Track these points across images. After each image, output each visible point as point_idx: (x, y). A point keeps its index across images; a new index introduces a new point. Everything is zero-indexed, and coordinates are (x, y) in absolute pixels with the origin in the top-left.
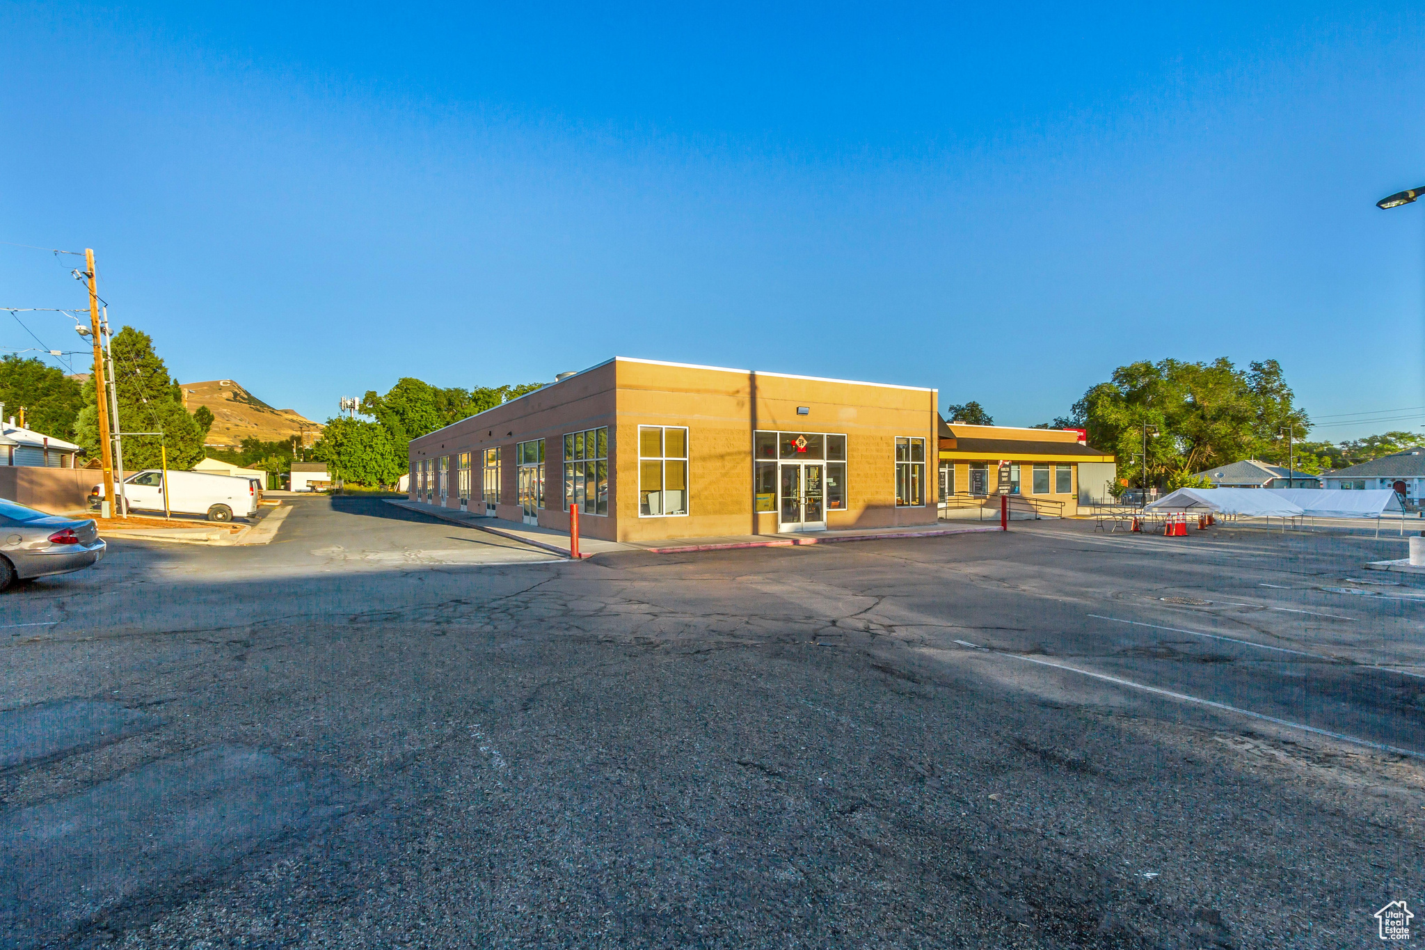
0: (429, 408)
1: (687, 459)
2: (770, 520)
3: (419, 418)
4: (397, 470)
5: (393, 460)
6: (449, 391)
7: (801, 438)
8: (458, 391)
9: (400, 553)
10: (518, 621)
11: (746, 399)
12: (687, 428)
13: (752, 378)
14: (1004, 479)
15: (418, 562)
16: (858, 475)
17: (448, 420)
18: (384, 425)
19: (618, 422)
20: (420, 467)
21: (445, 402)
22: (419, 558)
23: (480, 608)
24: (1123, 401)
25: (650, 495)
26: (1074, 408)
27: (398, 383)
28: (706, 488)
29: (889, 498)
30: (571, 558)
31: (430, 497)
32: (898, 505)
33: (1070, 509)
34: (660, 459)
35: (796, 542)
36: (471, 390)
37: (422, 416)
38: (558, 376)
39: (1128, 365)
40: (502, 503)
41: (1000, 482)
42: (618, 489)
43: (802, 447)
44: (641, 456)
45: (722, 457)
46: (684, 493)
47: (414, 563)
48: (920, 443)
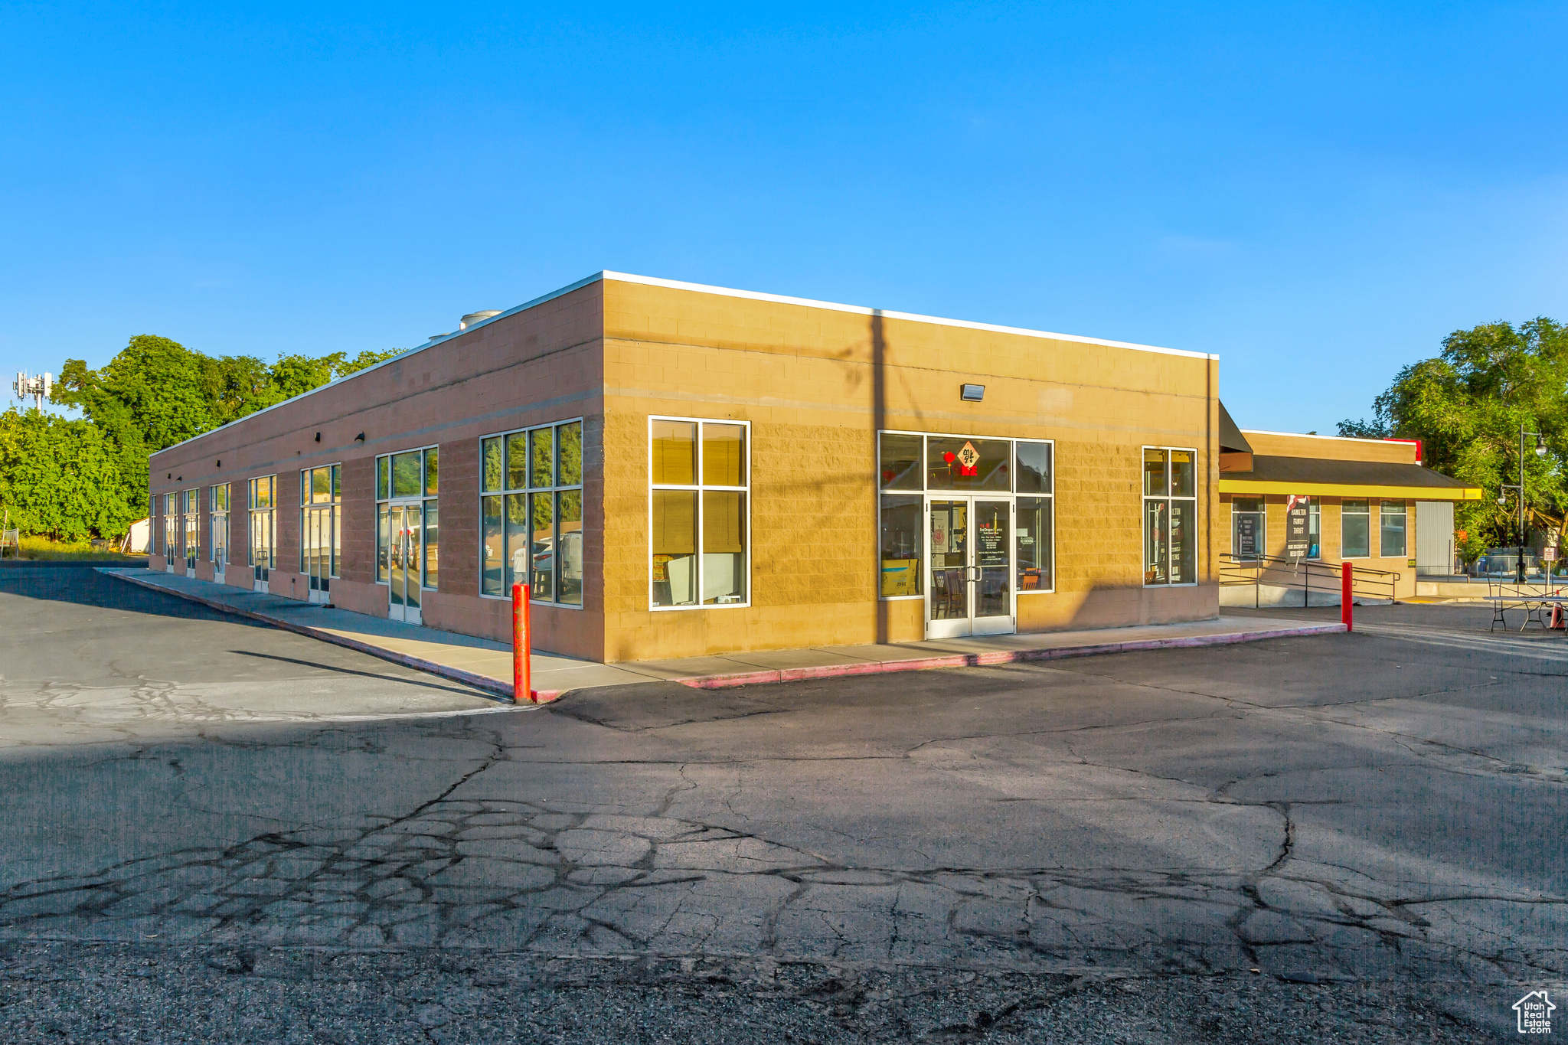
0: (191, 394)
1: (747, 489)
2: (911, 613)
3: (170, 412)
4: (126, 510)
5: (117, 493)
6: (229, 361)
7: (968, 447)
8: (246, 363)
9: (128, 691)
10: (445, 909)
11: (864, 366)
12: (748, 424)
13: (877, 324)
14: (1298, 531)
15: (170, 716)
16: (1076, 522)
17: (226, 416)
18: (100, 425)
19: (606, 410)
20: (172, 505)
21: (222, 383)
22: (170, 704)
23: (333, 860)
24: (1463, 392)
25: (673, 564)
26: (1379, 402)
27: (128, 345)
28: (785, 550)
29: (1132, 568)
30: (514, 703)
31: (191, 563)
32: (1147, 583)
33: (1407, 589)
34: (694, 487)
35: (971, 660)
36: (271, 361)
37: (175, 409)
38: (465, 318)
39: (1470, 328)
40: (344, 577)
41: (1291, 537)
42: (609, 549)
43: (970, 465)
44: (655, 481)
45: (817, 486)
46: (739, 559)
47: (160, 717)
48: (1186, 460)
